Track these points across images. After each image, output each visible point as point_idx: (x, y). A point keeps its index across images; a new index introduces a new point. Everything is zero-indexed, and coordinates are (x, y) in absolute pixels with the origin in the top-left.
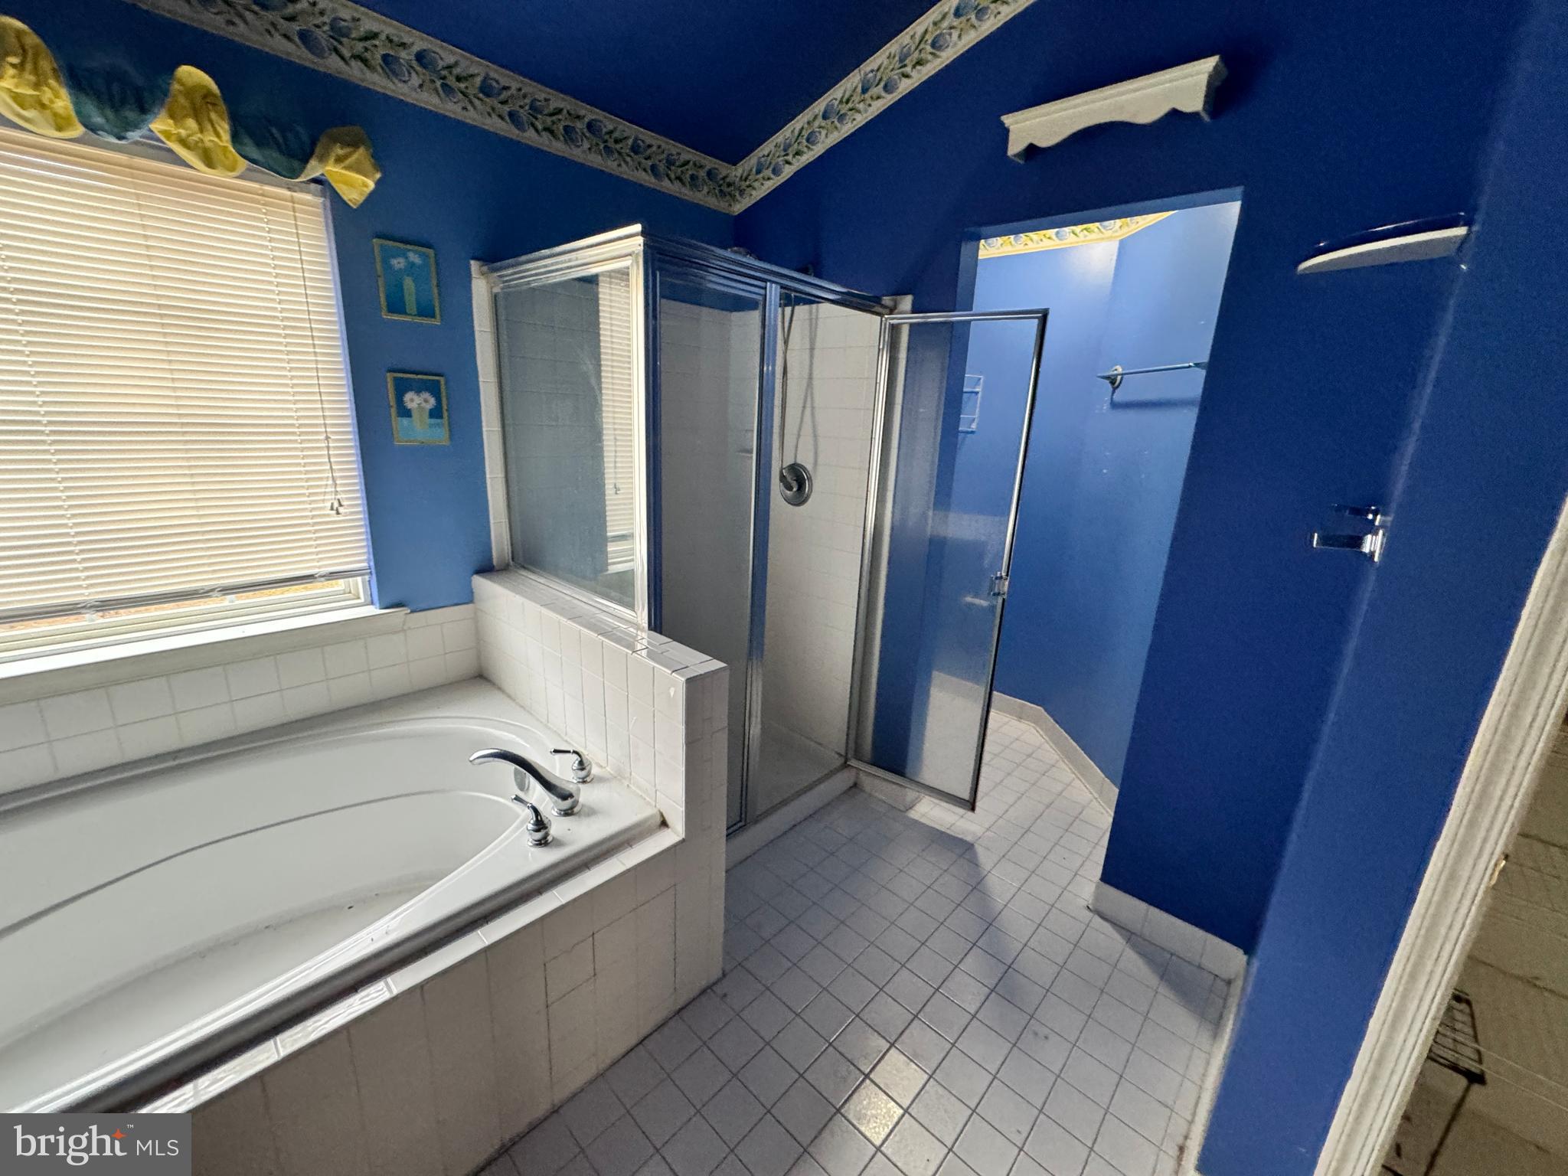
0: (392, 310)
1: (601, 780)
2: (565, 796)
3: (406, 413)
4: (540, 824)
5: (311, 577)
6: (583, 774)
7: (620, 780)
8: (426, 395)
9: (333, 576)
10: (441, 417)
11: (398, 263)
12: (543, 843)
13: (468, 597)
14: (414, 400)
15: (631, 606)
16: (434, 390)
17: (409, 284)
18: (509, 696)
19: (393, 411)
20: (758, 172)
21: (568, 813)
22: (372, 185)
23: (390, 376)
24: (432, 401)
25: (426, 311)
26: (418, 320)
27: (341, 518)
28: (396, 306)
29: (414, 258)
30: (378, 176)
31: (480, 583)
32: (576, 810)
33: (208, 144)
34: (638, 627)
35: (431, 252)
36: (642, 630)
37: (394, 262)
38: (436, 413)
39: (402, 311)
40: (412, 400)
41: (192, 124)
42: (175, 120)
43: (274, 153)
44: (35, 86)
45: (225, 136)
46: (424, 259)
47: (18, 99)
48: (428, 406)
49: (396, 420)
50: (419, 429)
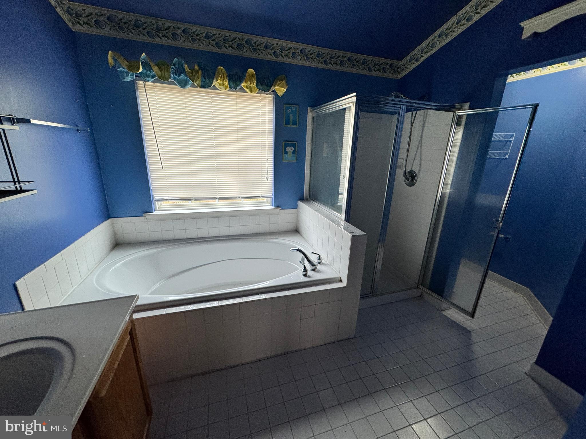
0: (286, 124)
1: (325, 264)
2: (313, 265)
3: (286, 153)
4: (305, 270)
5: (259, 197)
6: (319, 261)
7: (330, 266)
8: (292, 148)
9: (265, 197)
10: (295, 154)
11: (289, 111)
12: (305, 275)
13: (296, 207)
14: (289, 149)
15: (341, 214)
16: (294, 146)
17: (291, 116)
18: (303, 238)
19: (283, 152)
20: (410, 62)
21: (313, 270)
22: (285, 90)
23: (283, 143)
24: (293, 149)
25: (294, 124)
26: (292, 126)
27: (268, 181)
28: (287, 123)
29: (294, 109)
30: (287, 87)
31: (300, 203)
32: (316, 270)
33: (251, 87)
34: (342, 220)
35: (298, 106)
36: (343, 221)
37: (288, 110)
38: (294, 153)
39: (289, 124)
41: (249, 82)
42: (246, 82)
43: (264, 86)
44: (223, 81)
45: (255, 84)
46: (296, 109)
47: (220, 84)
48: (292, 151)
49: (284, 155)
50: (289, 157)
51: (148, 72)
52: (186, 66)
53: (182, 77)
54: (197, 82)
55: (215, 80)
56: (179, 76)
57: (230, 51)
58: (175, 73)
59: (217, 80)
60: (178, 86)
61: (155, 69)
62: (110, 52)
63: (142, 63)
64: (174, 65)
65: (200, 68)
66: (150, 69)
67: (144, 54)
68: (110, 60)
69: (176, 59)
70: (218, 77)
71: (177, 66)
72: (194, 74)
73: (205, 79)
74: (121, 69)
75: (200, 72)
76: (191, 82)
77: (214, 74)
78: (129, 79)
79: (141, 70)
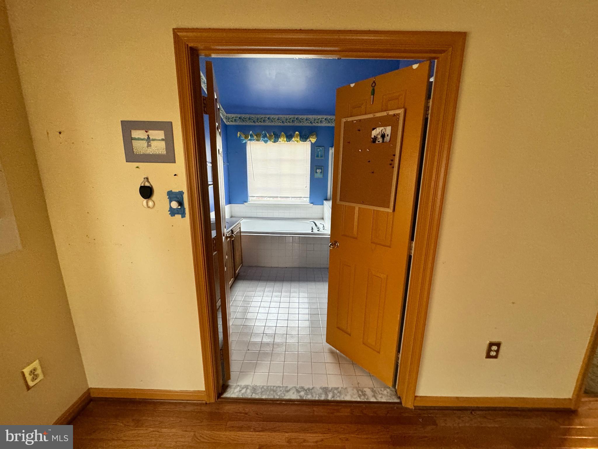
0: (317, 157)
3: (317, 172)
4: (312, 229)
5: (301, 197)
6: (323, 228)
8: (320, 170)
9: (304, 197)
11: (318, 150)
13: (323, 204)
14: (319, 171)
16: (321, 169)
17: (320, 152)
22: (315, 140)
23: (315, 167)
24: (321, 171)
25: (321, 157)
27: (306, 189)
28: (318, 156)
29: (321, 149)
30: (316, 138)
31: (325, 202)
33: (297, 140)
35: (323, 147)
38: (321, 173)
39: (318, 157)
40: (318, 171)
41: (296, 138)
42: (295, 138)
43: (304, 139)
44: (284, 139)
45: (299, 139)
46: (322, 149)
47: (282, 140)
48: (320, 172)
49: (315, 174)
50: (319, 175)
51: (252, 138)
52: (268, 135)
53: (266, 139)
54: (272, 141)
55: (280, 139)
56: (265, 138)
57: (289, 124)
58: (263, 138)
59: (281, 139)
60: (263, 142)
61: (255, 137)
62: (239, 132)
63: (250, 135)
64: (263, 135)
65: (274, 134)
66: (253, 137)
67: (251, 132)
68: (238, 135)
69: (264, 132)
70: (281, 137)
71: (264, 135)
72: (271, 137)
73: (275, 138)
74: (242, 138)
75: (274, 136)
76: (269, 141)
77: (280, 136)
78: (244, 142)
79: (249, 138)
